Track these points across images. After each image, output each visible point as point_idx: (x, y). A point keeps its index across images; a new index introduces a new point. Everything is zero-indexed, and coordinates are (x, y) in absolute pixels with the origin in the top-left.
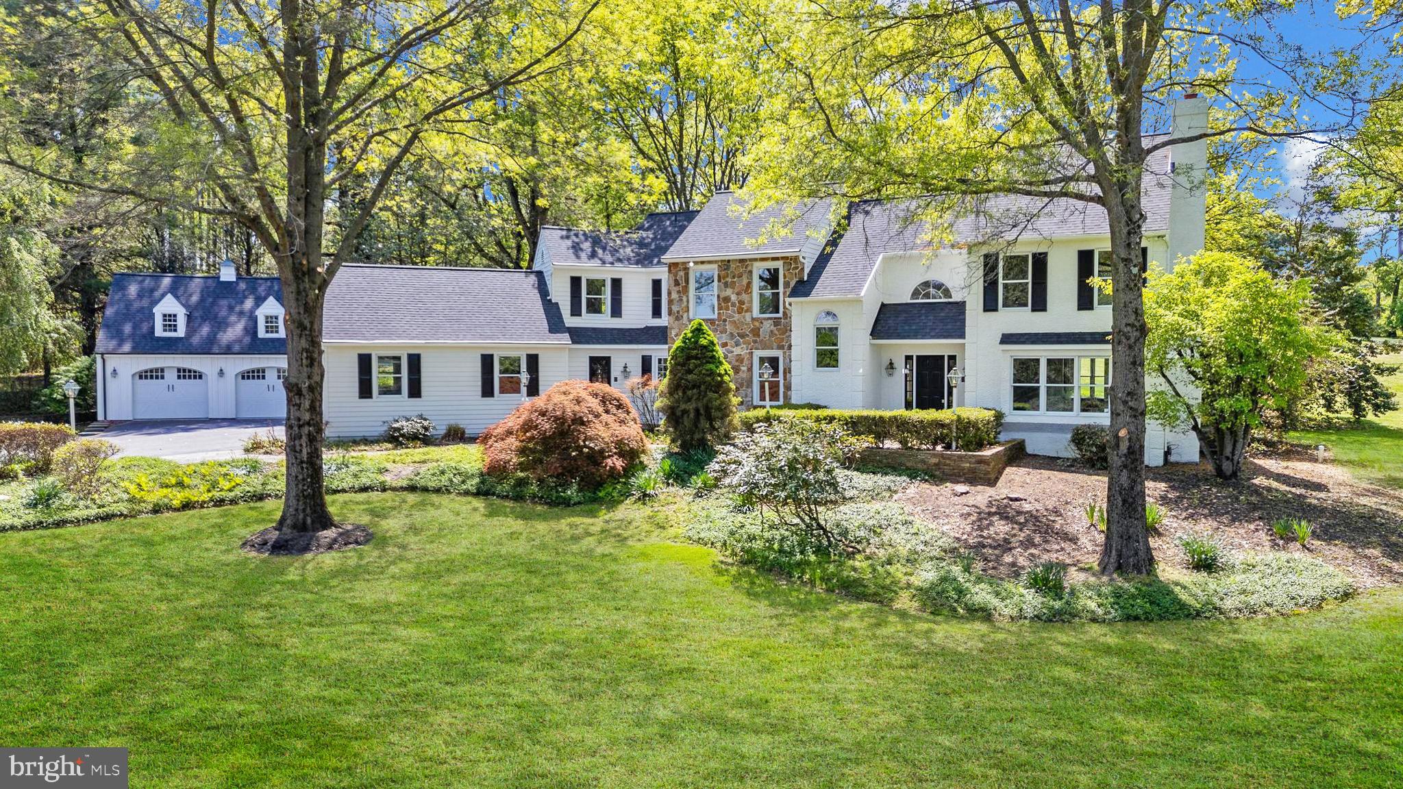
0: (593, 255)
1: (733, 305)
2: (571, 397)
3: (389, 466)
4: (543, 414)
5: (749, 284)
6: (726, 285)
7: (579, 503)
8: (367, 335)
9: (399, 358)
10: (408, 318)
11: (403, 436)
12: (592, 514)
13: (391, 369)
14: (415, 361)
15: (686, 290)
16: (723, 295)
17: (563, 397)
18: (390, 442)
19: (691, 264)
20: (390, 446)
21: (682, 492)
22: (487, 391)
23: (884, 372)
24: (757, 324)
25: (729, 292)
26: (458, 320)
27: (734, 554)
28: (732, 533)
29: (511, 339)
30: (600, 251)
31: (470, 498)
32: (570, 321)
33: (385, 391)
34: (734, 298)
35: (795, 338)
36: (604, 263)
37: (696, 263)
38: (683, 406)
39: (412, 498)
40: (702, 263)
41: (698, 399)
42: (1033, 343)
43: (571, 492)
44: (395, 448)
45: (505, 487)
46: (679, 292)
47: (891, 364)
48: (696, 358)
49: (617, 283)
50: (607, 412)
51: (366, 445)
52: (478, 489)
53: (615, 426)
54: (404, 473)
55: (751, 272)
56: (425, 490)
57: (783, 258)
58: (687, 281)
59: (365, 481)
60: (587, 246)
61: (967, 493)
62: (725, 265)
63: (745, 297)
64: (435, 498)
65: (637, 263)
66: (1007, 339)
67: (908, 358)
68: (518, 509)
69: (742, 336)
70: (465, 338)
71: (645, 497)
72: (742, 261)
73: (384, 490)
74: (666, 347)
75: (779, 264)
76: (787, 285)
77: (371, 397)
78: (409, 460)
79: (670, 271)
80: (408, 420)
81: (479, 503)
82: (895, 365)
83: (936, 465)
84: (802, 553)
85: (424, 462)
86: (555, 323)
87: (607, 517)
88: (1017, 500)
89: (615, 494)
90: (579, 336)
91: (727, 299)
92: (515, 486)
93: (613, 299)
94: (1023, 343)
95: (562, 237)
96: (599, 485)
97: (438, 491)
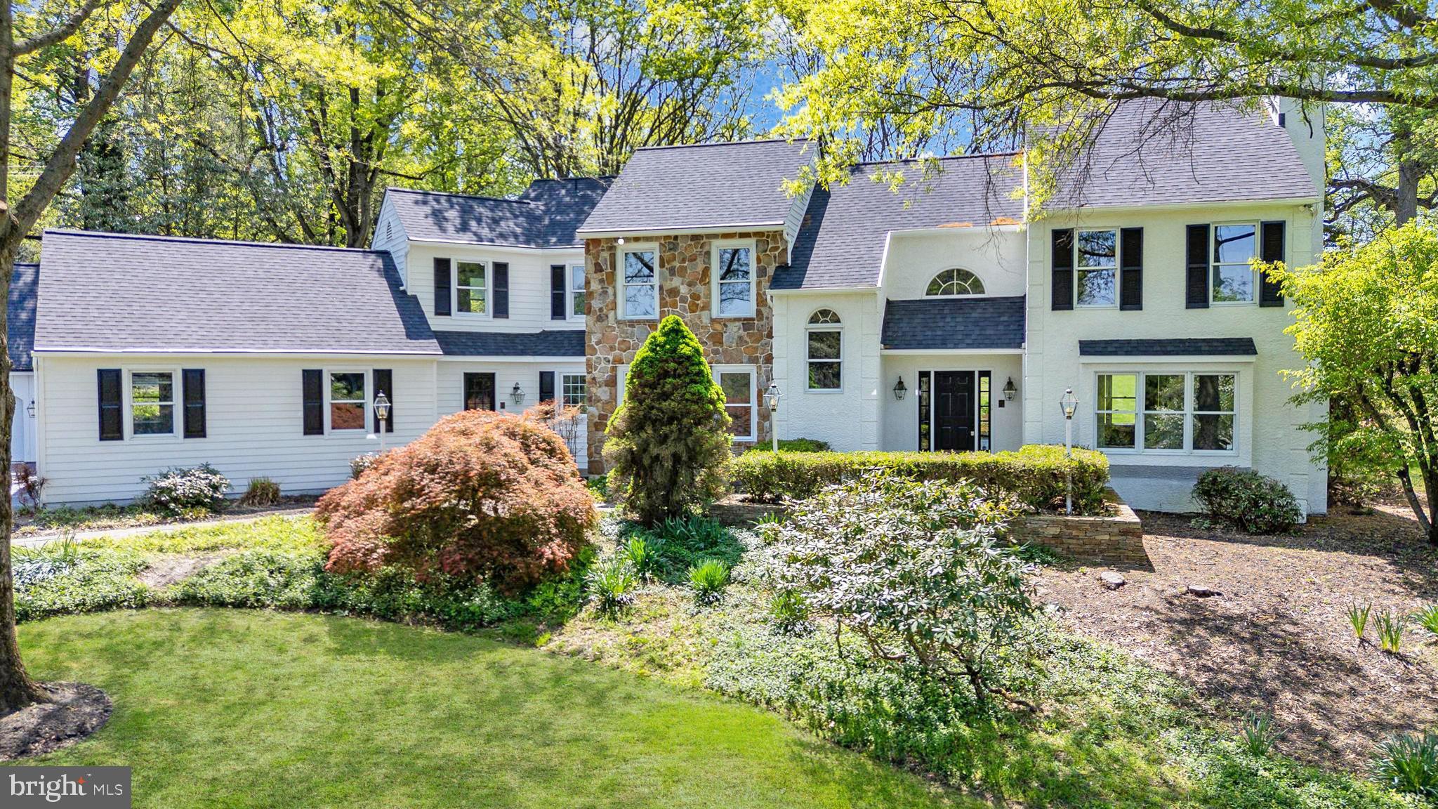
0: (464, 228)
1: (683, 300)
2: (476, 439)
3: (151, 558)
4: (432, 469)
5: (706, 271)
6: (672, 272)
7: (500, 620)
8: (115, 339)
9: (168, 376)
10: (183, 314)
11: (176, 500)
12: (525, 640)
13: (155, 390)
14: (195, 381)
15: (612, 277)
16: (667, 286)
17: (463, 440)
18: (154, 511)
19: (621, 242)
20: (152, 517)
21: (671, 594)
22: (313, 425)
23: (891, 392)
24: (718, 327)
25: (676, 282)
26: (264, 319)
27: (815, 725)
28: (797, 680)
29: (349, 347)
30: (473, 224)
31: (300, 616)
32: (437, 323)
33: (144, 427)
34: (684, 290)
35: (779, 346)
36: (480, 239)
37: (627, 240)
38: (654, 451)
39: (193, 619)
40: (637, 239)
41: (678, 440)
42: (1128, 353)
43: (481, 599)
44: (163, 521)
45: (362, 593)
46: (601, 281)
47: (900, 383)
48: (676, 376)
49: (501, 270)
50: (533, 462)
51: (110, 516)
52: (315, 598)
53: (550, 486)
54: (178, 570)
55: (708, 253)
56: (219, 603)
57: (756, 234)
58: (613, 266)
59: (104, 590)
60: (453, 214)
61: (1123, 584)
62: (670, 243)
63: (700, 288)
64: (238, 619)
65: (528, 242)
66: (1088, 348)
67: (924, 374)
68: (392, 636)
70: (276, 345)
71: (610, 606)
72: (695, 238)
73: (142, 606)
74: (583, 359)
75: (750, 245)
76: (761, 272)
77: (121, 438)
78: (186, 545)
79: (587, 251)
80: (184, 474)
81: (317, 625)
82: (906, 384)
83: (1054, 537)
84: (946, 723)
85: (214, 548)
86: (415, 326)
87: (552, 646)
88: (1205, 594)
89: (558, 601)
90: (452, 343)
91: (674, 292)
92: (378, 592)
93: (496, 293)
94: (1115, 353)
95: (416, 202)
96: (528, 586)
97: (240, 604)
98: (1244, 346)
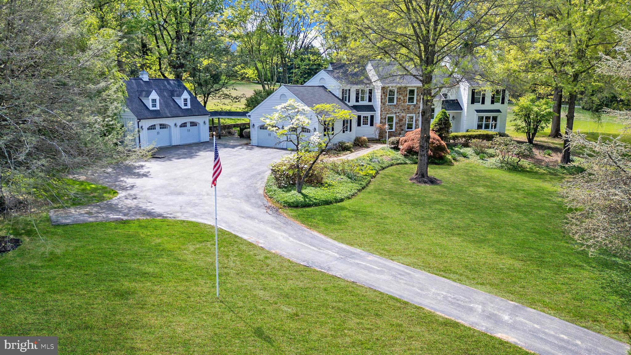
1: (402, 100)
5: (406, 94)
6: (400, 94)
15: (387, 95)
16: (399, 97)
19: (390, 87)
22: (344, 131)
24: (409, 106)
34: (402, 98)
42: (484, 112)
46: (384, 96)
49: (349, 91)
55: (407, 91)
57: (418, 87)
58: (387, 92)
62: (400, 87)
63: (405, 98)
66: (478, 111)
69: (404, 110)
72: (405, 87)
75: (415, 89)
76: (418, 95)
79: (382, 89)
86: (348, 106)
93: (348, 96)
94: (480, 112)
98: (498, 111)
